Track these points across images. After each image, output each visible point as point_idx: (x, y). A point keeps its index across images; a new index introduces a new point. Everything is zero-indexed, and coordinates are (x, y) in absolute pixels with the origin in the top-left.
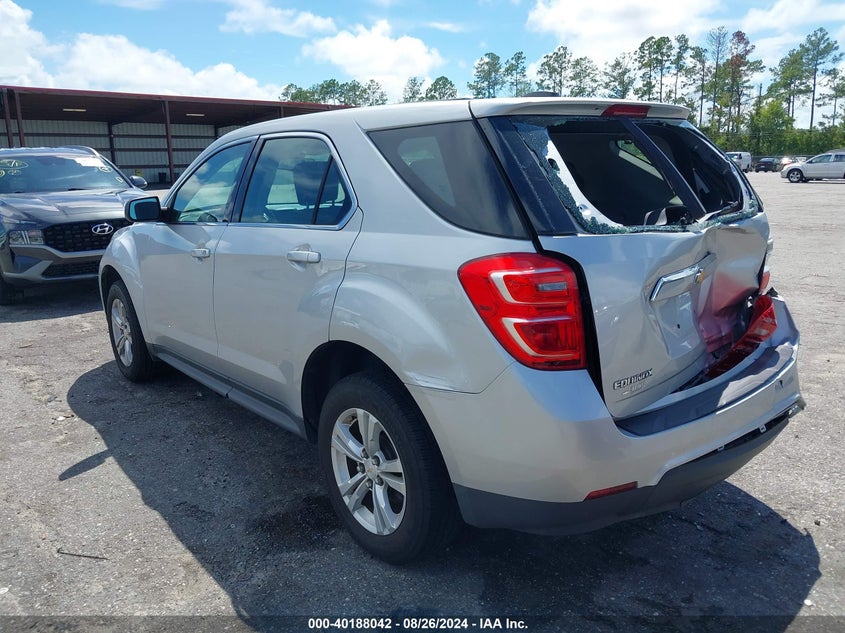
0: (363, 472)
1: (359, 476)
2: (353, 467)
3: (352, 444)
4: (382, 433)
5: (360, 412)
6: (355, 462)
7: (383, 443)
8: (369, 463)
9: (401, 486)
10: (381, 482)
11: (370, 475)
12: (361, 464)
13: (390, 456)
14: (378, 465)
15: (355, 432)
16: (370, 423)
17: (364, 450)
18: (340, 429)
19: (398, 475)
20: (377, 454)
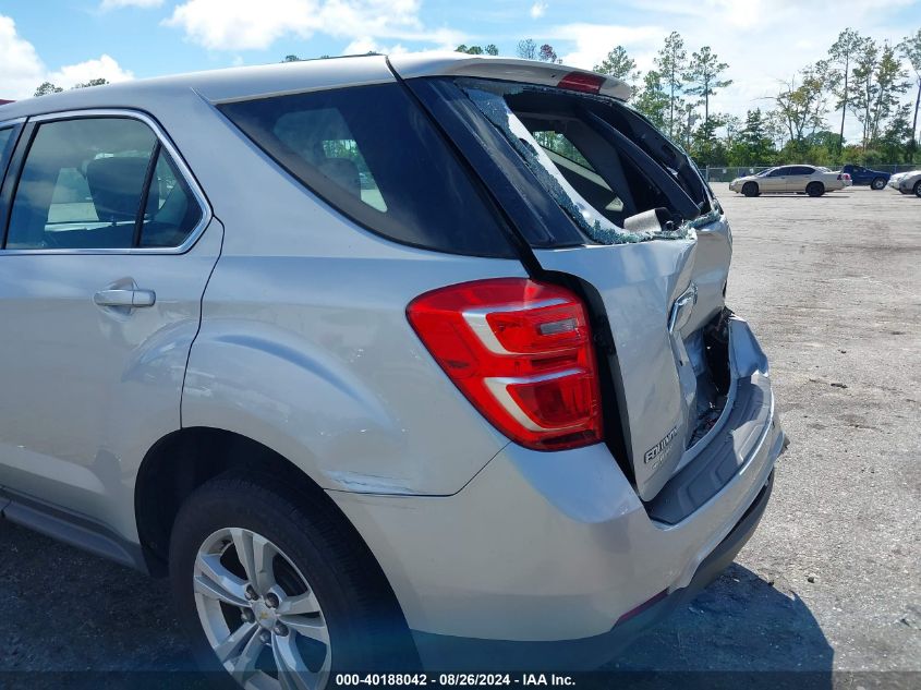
0: (252, 619)
1: (246, 628)
2: (233, 616)
3: (228, 582)
4: (278, 558)
5: (237, 533)
6: (237, 608)
7: (280, 571)
8: (261, 606)
9: (321, 632)
10: (285, 631)
11: (264, 624)
12: (248, 610)
13: (295, 590)
14: (276, 604)
15: (231, 563)
16: (254, 546)
17: (249, 588)
18: (205, 563)
19: (314, 615)
20: (272, 590)
